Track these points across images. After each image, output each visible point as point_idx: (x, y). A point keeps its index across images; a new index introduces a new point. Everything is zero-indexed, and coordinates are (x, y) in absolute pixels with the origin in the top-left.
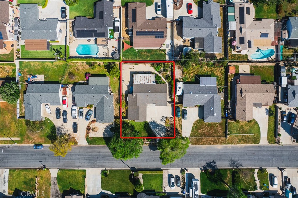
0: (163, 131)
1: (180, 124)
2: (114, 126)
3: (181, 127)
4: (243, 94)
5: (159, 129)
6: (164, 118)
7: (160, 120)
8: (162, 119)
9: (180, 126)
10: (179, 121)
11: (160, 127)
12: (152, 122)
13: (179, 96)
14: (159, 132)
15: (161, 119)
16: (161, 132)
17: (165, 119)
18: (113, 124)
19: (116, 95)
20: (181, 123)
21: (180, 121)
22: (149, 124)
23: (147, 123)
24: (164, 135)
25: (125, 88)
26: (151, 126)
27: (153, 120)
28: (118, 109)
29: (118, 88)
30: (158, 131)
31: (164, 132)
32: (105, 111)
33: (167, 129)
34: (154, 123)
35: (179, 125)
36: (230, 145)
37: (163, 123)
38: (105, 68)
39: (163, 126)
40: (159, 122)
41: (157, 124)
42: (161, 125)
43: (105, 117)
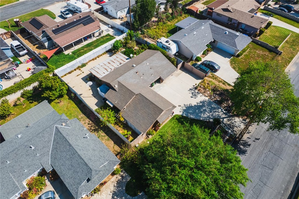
0: (215, 108)
1: (220, 82)
2: (129, 179)
3: (226, 84)
4: (230, 9)
5: (205, 110)
6: (193, 91)
7: (192, 97)
8: (193, 93)
9: (224, 84)
10: (213, 79)
11: (203, 106)
12: (185, 110)
13: (177, 54)
14: (212, 115)
15: (191, 95)
16: (214, 112)
17: (197, 91)
18: (122, 176)
19: (84, 122)
20: (220, 79)
21: (216, 78)
22: (184, 115)
23: (180, 118)
24: (224, 113)
25: (92, 103)
26: (192, 116)
27: (182, 105)
28: (108, 140)
29: (78, 110)
30: (208, 115)
31: (218, 108)
32: (79, 153)
33: (215, 100)
34: (189, 108)
35: (221, 84)
36: (294, 58)
37: (201, 98)
38: (30, 103)
39: (206, 101)
40: (194, 102)
41: (195, 106)
42: (201, 102)
43: (90, 165)
